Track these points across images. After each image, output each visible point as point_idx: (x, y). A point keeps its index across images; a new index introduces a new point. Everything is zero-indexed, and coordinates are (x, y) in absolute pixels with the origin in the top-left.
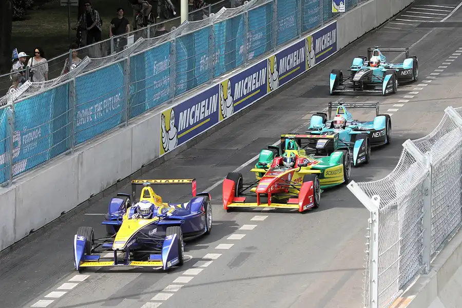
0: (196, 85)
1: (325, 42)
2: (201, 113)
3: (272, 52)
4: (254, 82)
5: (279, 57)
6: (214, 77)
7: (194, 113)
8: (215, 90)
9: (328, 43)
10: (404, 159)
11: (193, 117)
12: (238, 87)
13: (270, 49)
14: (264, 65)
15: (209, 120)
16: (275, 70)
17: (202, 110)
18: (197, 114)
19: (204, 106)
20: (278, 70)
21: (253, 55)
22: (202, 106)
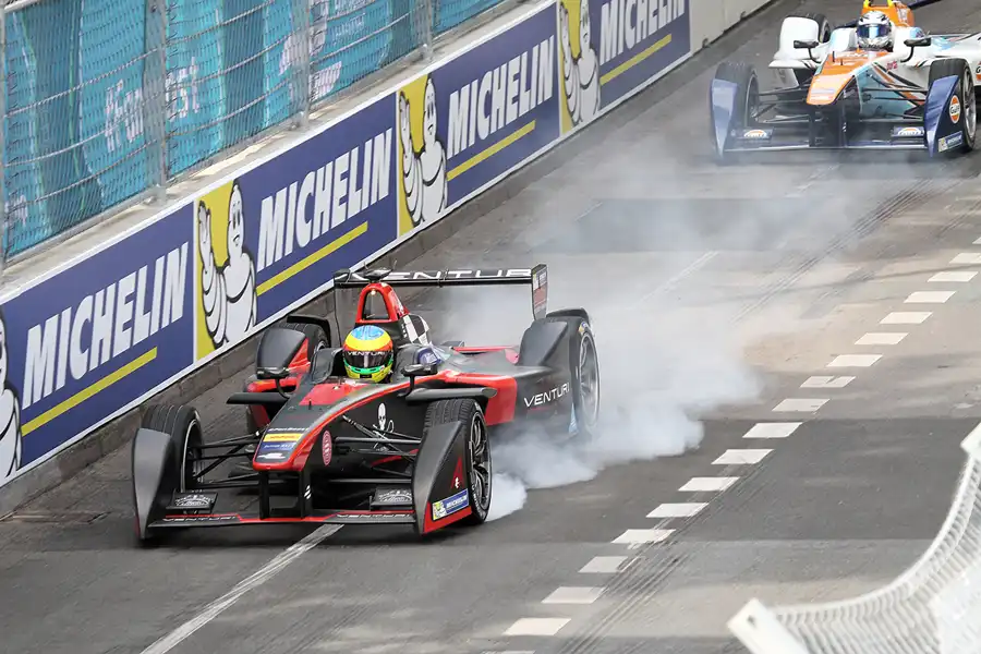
0: (94, 209)
1: (641, 16)
2: (119, 326)
3: (414, 62)
4: (340, 192)
5: (446, 83)
6: (169, 174)
7: (88, 328)
8: (176, 230)
9: (653, 20)
10: (971, 506)
11: (86, 344)
12: (272, 213)
13: (404, 48)
14: (381, 118)
15: (152, 355)
16: (430, 138)
17: (124, 314)
18: (101, 331)
19: (132, 298)
20: (442, 137)
21: (335, 77)
22: (121, 299)
